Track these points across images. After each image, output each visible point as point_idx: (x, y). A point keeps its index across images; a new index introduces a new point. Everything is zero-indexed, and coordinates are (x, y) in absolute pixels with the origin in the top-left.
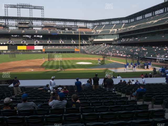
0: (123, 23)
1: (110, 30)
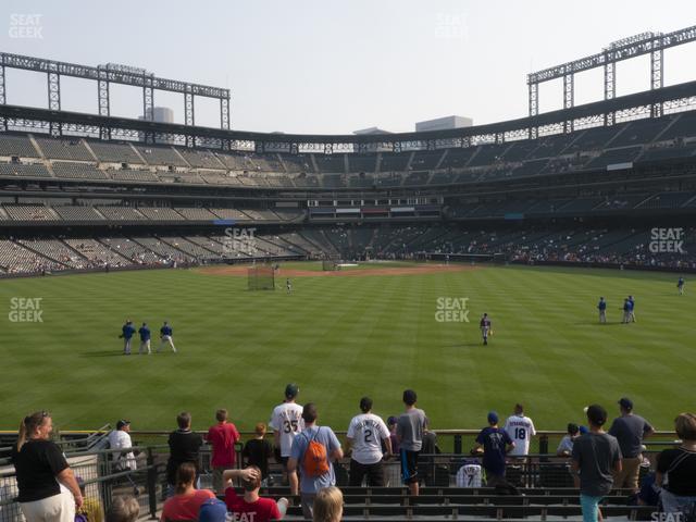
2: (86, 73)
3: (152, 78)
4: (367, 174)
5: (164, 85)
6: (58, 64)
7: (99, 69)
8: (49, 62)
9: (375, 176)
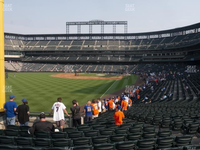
0: (20, 40)
1: (12, 46)
2: (86, 23)
3: (103, 22)
4: (165, 44)
5: (107, 23)
6: (80, 22)
7: (90, 22)
8: (78, 22)
9: (167, 44)
